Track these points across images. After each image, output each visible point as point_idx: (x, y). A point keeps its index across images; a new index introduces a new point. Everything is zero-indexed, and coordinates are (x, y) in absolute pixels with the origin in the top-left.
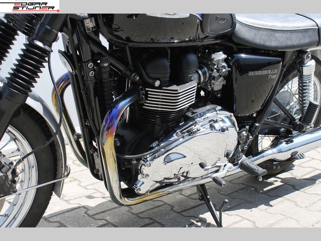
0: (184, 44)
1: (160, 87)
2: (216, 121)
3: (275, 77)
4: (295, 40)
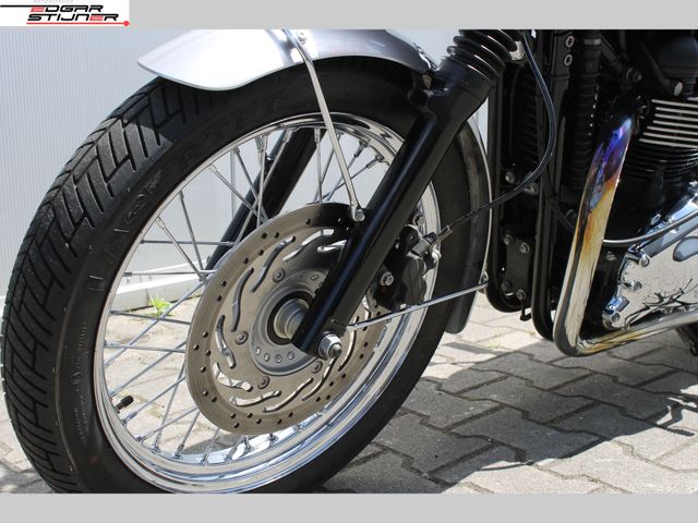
1: (682, 98)
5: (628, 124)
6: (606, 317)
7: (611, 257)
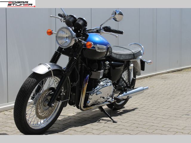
0: (100, 59)
1: (96, 71)
2: (108, 83)
3: (122, 69)
4: (127, 58)
5: (88, 75)
6: (87, 104)
7: (87, 95)
